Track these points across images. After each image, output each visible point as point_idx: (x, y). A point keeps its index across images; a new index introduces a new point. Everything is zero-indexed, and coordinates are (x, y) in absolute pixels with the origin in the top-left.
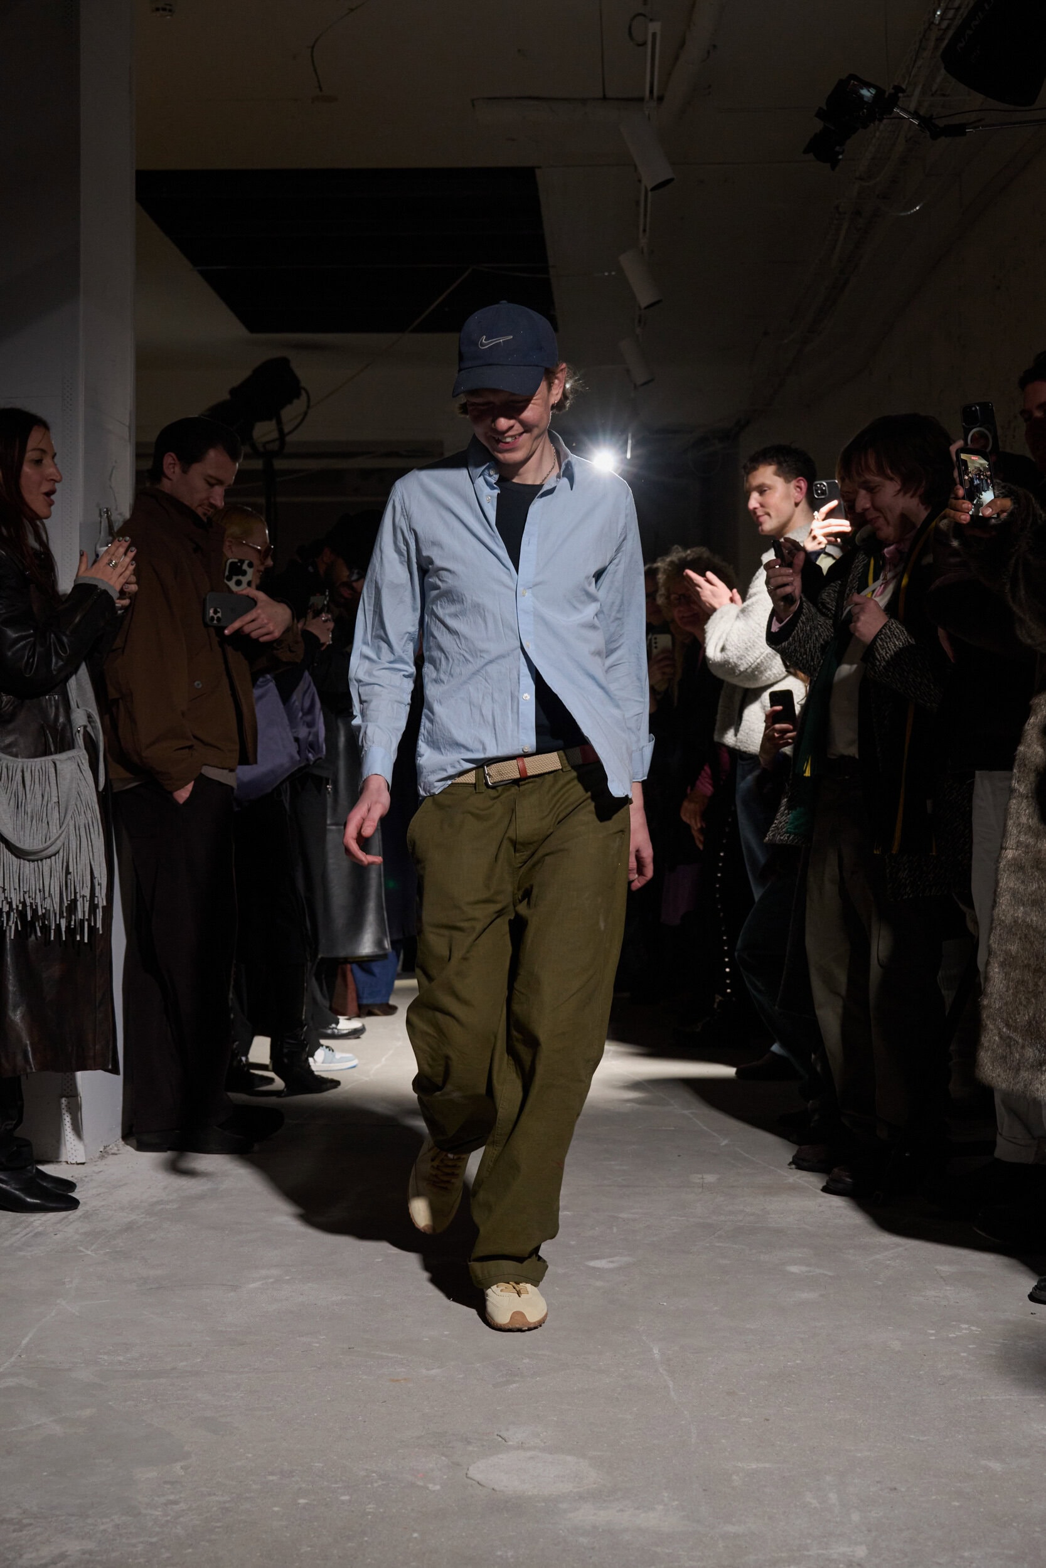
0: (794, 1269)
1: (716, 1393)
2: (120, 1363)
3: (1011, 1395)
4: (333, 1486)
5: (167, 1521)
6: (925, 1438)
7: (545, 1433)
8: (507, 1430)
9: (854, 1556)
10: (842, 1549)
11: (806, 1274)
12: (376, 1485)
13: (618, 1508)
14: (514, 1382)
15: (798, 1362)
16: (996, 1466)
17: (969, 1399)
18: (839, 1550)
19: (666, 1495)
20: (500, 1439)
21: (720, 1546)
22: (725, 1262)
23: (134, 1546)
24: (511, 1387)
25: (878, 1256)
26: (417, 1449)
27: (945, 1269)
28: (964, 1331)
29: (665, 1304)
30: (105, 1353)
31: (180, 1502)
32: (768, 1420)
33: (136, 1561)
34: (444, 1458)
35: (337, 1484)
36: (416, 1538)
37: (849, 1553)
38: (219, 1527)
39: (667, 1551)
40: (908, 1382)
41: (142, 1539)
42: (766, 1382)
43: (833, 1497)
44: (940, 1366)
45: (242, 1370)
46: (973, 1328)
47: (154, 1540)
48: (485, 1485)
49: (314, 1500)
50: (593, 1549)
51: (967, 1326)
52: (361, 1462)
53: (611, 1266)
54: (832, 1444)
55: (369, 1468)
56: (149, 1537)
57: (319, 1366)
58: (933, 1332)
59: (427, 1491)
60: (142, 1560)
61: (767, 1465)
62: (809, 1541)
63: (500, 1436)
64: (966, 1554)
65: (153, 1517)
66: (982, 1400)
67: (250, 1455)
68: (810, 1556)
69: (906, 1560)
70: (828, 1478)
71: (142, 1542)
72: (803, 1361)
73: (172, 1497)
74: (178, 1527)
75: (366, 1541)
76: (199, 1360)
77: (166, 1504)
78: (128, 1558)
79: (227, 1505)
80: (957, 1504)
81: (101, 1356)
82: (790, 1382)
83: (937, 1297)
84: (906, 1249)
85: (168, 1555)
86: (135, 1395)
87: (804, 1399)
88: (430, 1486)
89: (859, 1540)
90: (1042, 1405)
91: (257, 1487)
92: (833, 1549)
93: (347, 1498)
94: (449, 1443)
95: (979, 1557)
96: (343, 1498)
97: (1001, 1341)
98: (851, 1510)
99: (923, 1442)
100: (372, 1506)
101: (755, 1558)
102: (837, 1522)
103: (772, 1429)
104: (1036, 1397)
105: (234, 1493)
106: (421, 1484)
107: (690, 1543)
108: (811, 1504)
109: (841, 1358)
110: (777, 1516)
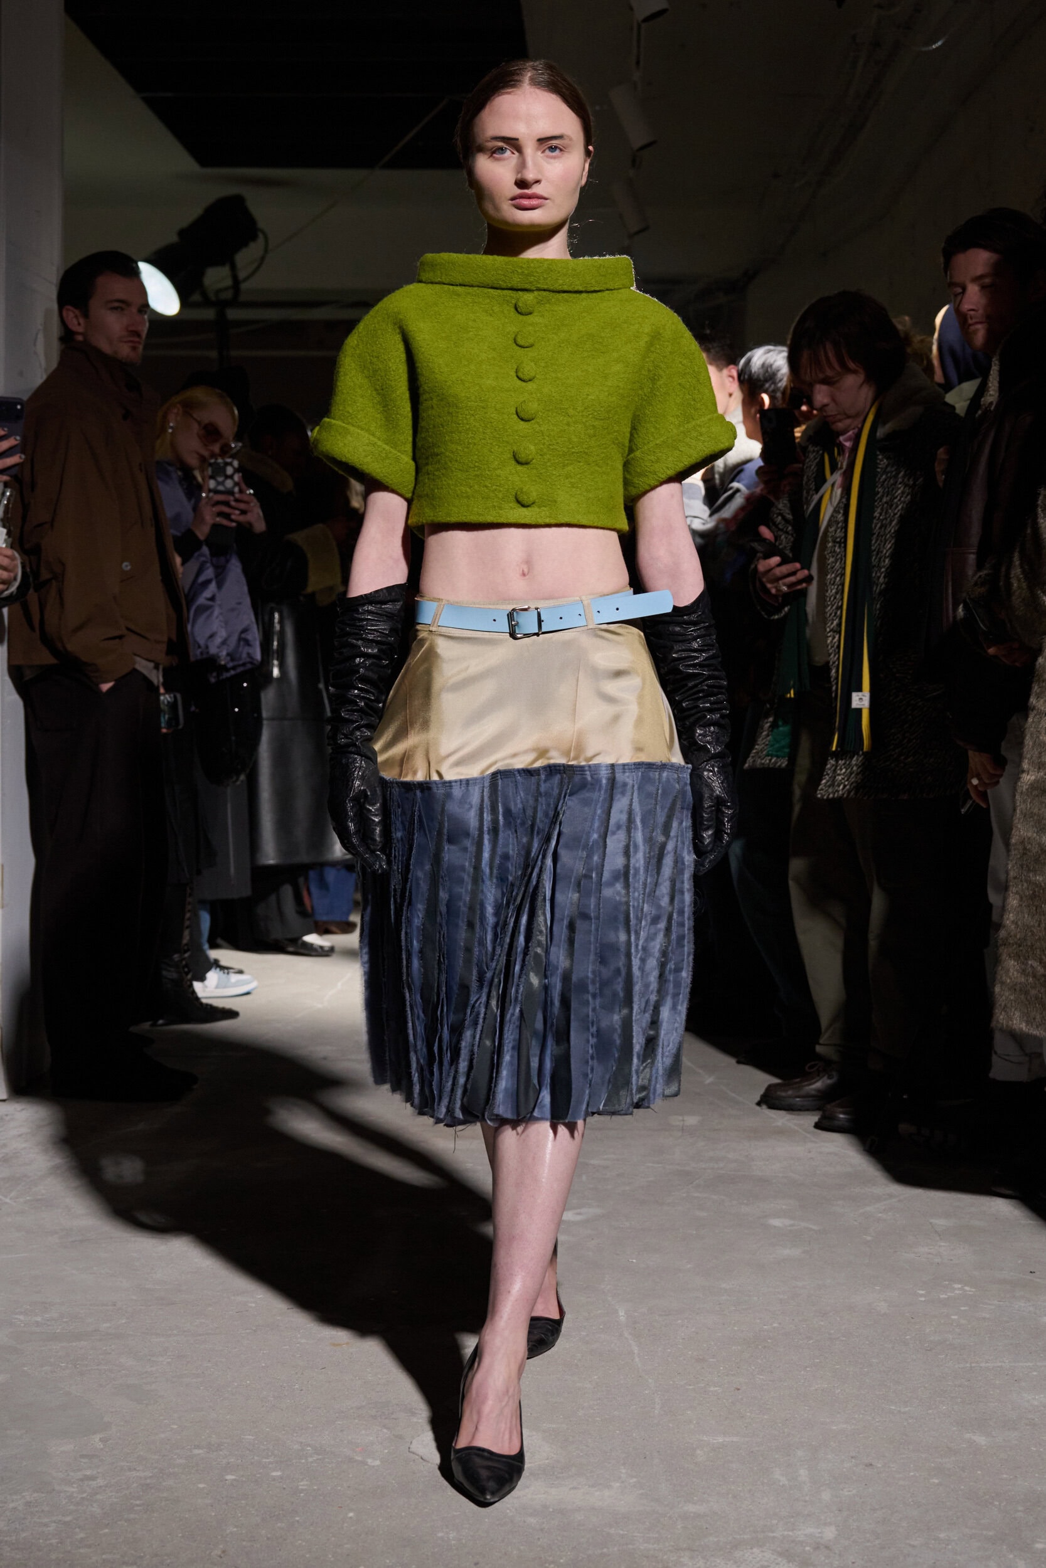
0: (776, 1222)
1: (684, 1360)
2: (37, 1324)
3: (1002, 1362)
4: (264, 1460)
5: (82, 1498)
6: (907, 1409)
9: (822, 1538)
10: (810, 1530)
11: (789, 1228)
12: (310, 1460)
13: (571, 1486)
15: (775, 1325)
16: (981, 1440)
17: (956, 1366)
18: (806, 1531)
19: (624, 1471)
21: (679, 1527)
22: (704, 1214)
23: (46, 1525)
25: (868, 1209)
26: (356, 1421)
27: (941, 1223)
28: (957, 1292)
29: (634, 1261)
30: (21, 1313)
31: (97, 1478)
32: (738, 1389)
33: (48, 1542)
34: (385, 1430)
35: (268, 1458)
36: (351, 1518)
37: (817, 1535)
38: (138, 1505)
39: (621, 1532)
40: (893, 1348)
41: (54, 1518)
42: (739, 1348)
43: (803, 1473)
44: (928, 1330)
45: (170, 1332)
46: (967, 1288)
47: (68, 1519)
49: (243, 1476)
50: (542, 1530)
51: (960, 1286)
52: (295, 1435)
53: (579, 1218)
54: (806, 1415)
55: (304, 1441)
56: (63, 1516)
57: (254, 1328)
58: (923, 1292)
59: (366, 1467)
60: (54, 1541)
61: (735, 1439)
62: (775, 1522)
64: (942, 1535)
65: (68, 1494)
66: (971, 1367)
67: (175, 1427)
68: (774, 1537)
69: (877, 1542)
70: (800, 1453)
71: (55, 1522)
72: (780, 1324)
73: (88, 1473)
74: (95, 1505)
75: (298, 1521)
76: (123, 1322)
77: (82, 1480)
78: (39, 1539)
79: (148, 1481)
80: (936, 1481)
81: (16, 1316)
82: (765, 1347)
83: (930, 1254)
84: (899, 1201)
85: (82, 1535)
86: (52, 1360)
87: (779, 1367)
88: (369, 1461)
89: (829, 1520)
90: (1035, 1373)
91: (182, 1461)
92: (800, 1530)
93: (279, 1473)
94: (392, 1414)
95: (956, 1538)
96: (274, 1474)
97: (996, 1302)
98: (822, 1488)
99: (904, 1413)
100: (305, 1483)
101: (716, 1540)
102: (806, 1501)
103: (742, 1399)
104: (1029, 1364)
105: (156, 1468)
106: (360, 1458)
107: (647, 1523)
108: (780, 1481)
109: (822, 1321)
110: (742, 1494)
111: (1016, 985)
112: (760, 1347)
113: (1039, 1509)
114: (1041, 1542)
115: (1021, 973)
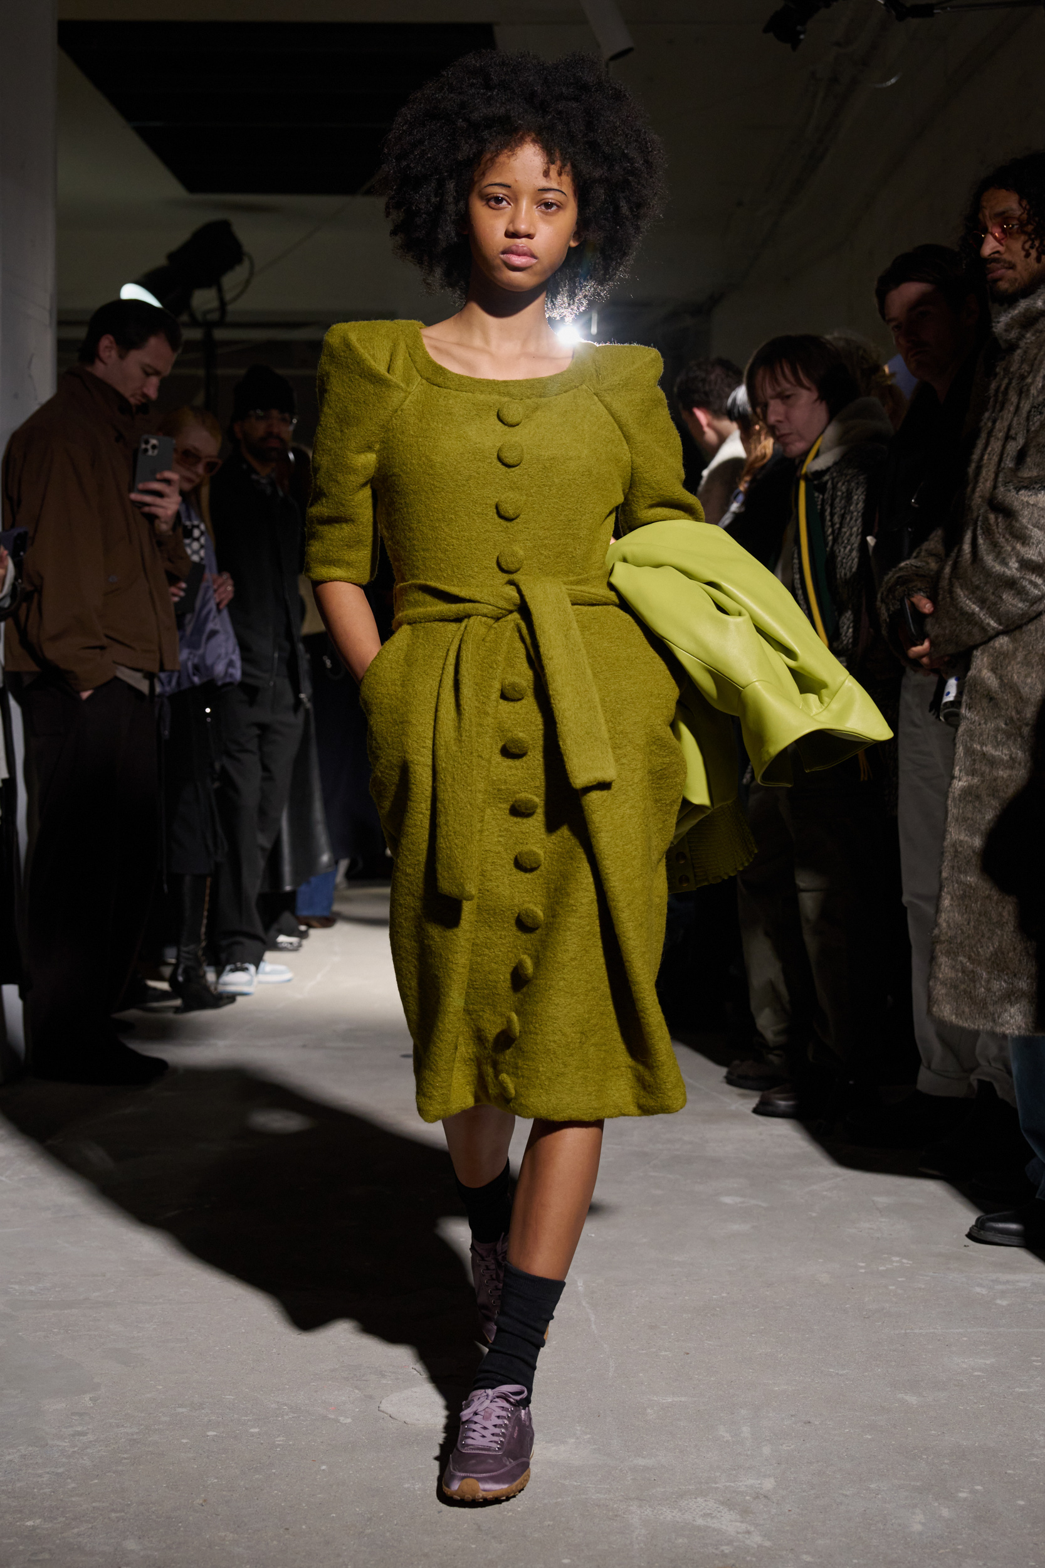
0: (727, 1200)
1: (638, 1326)
2: (32, 1293)
3: (935, 1328)
4: (243, 1418)
5: (74, 1452)
6: (844, 1372)
9: (761, 1488)
10: (750, 1482)
11: (740, 1205)
12: (286, 1417)
15: (723, 1295)
16: (912, 1399)
17: (892, 1332)
18: (747, 1482)
19: (579, 1428)
20: (415, 1372)
21: (629, 1478)
23: (40, 1476)
25: (814, 1187)
26: (330, 1382)
27: (882, 1200)
28: (895, 1264)
29: (593, 1235)
30: (16, 1283)
31: (88, 1433)
32: (688, 1354)
33: (42, 1491)
34: (357, 1391)
35: (247, 1416)
36: (324, 1470)
37: (757, 1486)
38: (125, 1459)
39: (575, 1484)
40: (833, 1316)
41: (48, 1470)
42: (690, 1315)
43: (746, 1430)
44: (867, 1299)
45: (156, 1301)
46: (905, 1261)
47: (60, 1470)
48: (396, 1418)
49: (223, 1432)
51: (898, 1259)
52: (272, 1395)
54: (750, 1377)
55: (281, 1400)
56: (55, 1468)
58: (863, 1264)
59: (338, 1424)
60: (47, 1490)
61: (683, 1399)
62: (718, 1474)
63: (415, 1369)
64: (873, 1486)
65: (60, 1448)
66: (906, 1333)
67: (160, 1387)
68: (718, 1488)
69: (812, 1492)
70: (743, 1412)
71: (48, 1473)
72: (728, 1293)
73: (79, 1429)
74: (85, 1458)
75: (274, 1473)
76: (112, 1291)
77: (73, 1436)
78: (34, 1488)
79: (135, 1437)
80: (869, 1437)
81: (12, 1286)
82: (713, 1315)
83: (871, 1229)
84: (844, 1180)
85: (74, 1485)
86: (45, 1326)
87: (726, 1333)
88: (341, 1419)
89: (768, 1472)
90: (965, 1339)
91: (167, 1419)
92: (741, 1481)
93: (257, 1430)
94: (363, 1376)
95: (886, 1488)
96: (252, 1430)
97: (931, 1274)
98: (763, 1444)
99: (841, 1375)
100: (282, 1439)
101: (663, 1490)
102: (747, 1455)
103: (691, 1363)
104: (960, 1330)
105: (142, 1425)
106: (333, 1417)
107: (600, 1475)
108: (724, 1437)
109: (768, 1291)
110: (688, 1449)
112: (709, 1315)
113: (964, 1461)
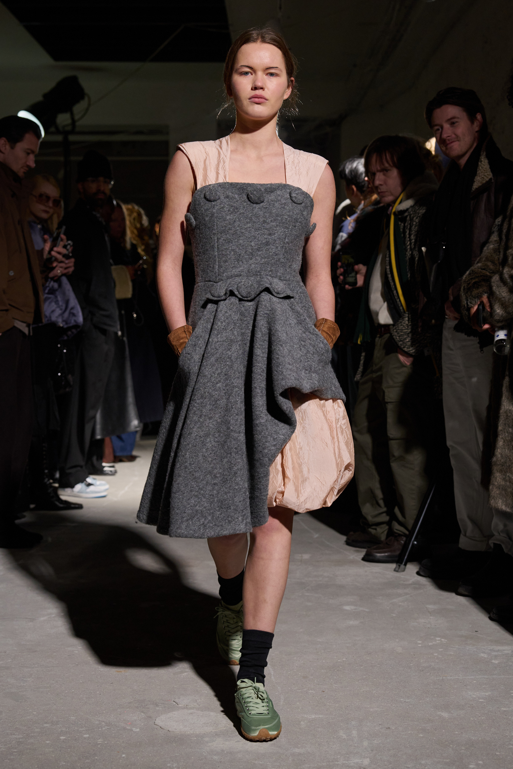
0: (347, 608)
1: (297, 677)
3: (458, 676)
6: (409, 700)
7: (199, 700)
8: (179, 698)
9: (362, 764)
10: (356, 761)
11: (354, 611)
12: (104, 729)
13: (237, 740)
14: (185, 672)
15: (344, 659)
16: (445, 715)
17: (435, 679)
18: (355, 761)
20: (175, 703)
21: (290, 760)
24: (183, 674)
25: (394, 600)
26: (128, 709)
27: (431, 607)
28: (438, 642)
32: (324, 692)
34: (143, 714)
35: (82, 728)
36: (124, 757)
37: (360, 763)
39: (261, 763)
40: (403, 670)
42: (325, 671)
43: (354, 733)
44: (422, 661)
45: (33, 666)
46: (443, 640)
48: (164, 728)
49: (69, 737)
50: (220, 762)
51: (439, 639)
52: (96, 716)
54: (357, 704)
55: (101, 719)
57: (75, 663)
58: (420, 642)
59: (132, 732)
61: (321, 716)
62: (339, 757)
63: (175, 702)
64: (423, 762)
66: (443, 679)
68: (338, 764)
69: (390, 766)
70: (353, 723)
72: (346, 659)
75: (97, 759)
76: (10, 661)
79: (21, 740)
80: (422, 735)
82: (338, 670)
83: (425, 623)
84: (411, 596)
87: (345, 680)
88: (134, 729)
89: (366, 755)
90: (475, 682)
91: (39, 730)
92: (351, 760)
93: (88, 736)
94: (146, 706)
95: (430, 763)
96: (85, 736)
97: (457, 647)
98: (364, 740)
99: (407, 702)
100: (101, 740)
101: (308, 766)
102: (355, 746)
103: (325, 696)
104: (472, 677)
105: (25, 733)
106: (129, 728)
107: (274, 758)
108: (342, 736)
109: (368, 657)
110: (323, 743)
111: (500, 486)
112: (336, 670)
113: (473, 748)
114: (473, 765)
115: (503, 480)
